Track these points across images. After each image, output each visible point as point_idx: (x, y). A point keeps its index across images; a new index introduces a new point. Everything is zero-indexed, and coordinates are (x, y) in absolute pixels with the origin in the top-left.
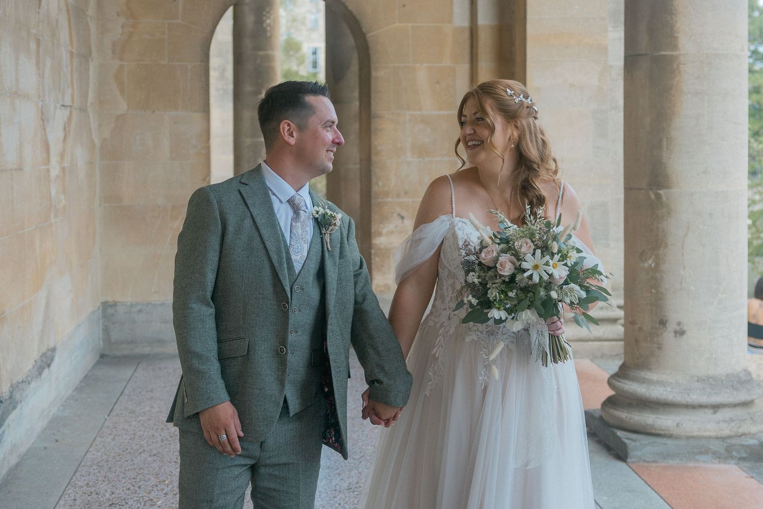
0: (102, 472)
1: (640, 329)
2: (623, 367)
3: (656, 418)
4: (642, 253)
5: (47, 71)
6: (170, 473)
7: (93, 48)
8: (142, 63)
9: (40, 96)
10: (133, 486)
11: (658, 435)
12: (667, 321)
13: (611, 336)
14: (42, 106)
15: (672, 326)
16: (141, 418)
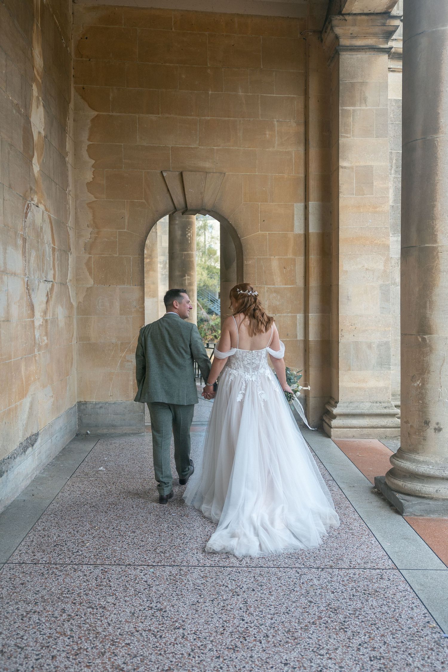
0: (56, 519)
1: (411, 426)
2: (400, 450)
3: (422, 486)
4: (413, 377)
5: (32, 259)
6: (100, 521)
7: (72, 247)
8: (103, 256)
9: (26, 274)
10: (74, 530)
11: (424, 497)
12: (429, 421)
13: (391, 425)
14: (28, 280)
15: (433, 425)
16: (91, 479)
